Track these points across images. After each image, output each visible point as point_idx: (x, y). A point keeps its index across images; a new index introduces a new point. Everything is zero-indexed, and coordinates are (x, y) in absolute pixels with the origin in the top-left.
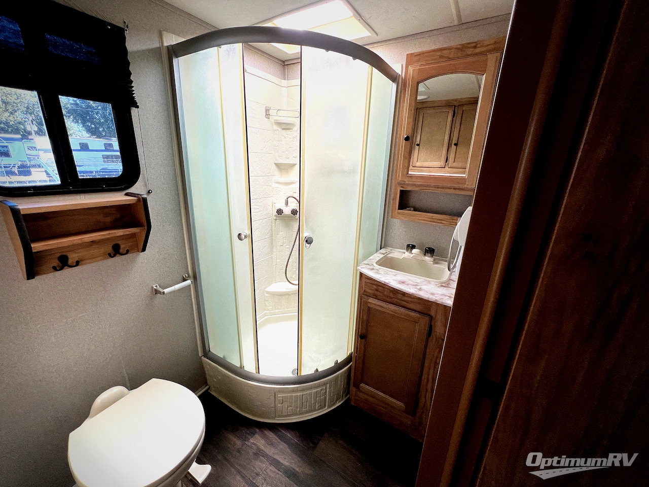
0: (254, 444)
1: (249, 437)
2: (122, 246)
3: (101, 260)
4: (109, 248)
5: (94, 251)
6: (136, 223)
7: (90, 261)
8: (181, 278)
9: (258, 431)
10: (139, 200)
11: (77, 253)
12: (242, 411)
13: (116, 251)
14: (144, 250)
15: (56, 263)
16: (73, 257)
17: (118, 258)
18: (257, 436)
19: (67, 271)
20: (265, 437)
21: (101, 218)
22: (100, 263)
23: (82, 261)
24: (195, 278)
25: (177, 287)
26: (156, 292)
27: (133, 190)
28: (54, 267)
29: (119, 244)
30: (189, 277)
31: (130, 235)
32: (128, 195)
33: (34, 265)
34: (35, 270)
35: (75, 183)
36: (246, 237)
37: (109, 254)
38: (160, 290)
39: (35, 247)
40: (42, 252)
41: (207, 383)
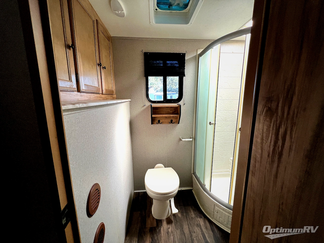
0: (199, 221)
1: (199, 217)
2: (173, 121)
3: (167, 124)
5: (166, 121)
6: (177, 114)
7: (165, 123)
8: (190, 137)
9: (203, 217)
10: (179, 106)
11: (162, 120)
12: (201, 206)
13: (171, 122)
14: (179, 123)
15: (157, 122)
17: (171, 124)
18: (202, 219)
19: (159, 125)
20: (205, 222)
23: (163, 123)
24: (195, 139)
25: (187, 140)
26: (180, 140)
27: (179, 103)
28: (157, 123)
29: (172, 119)
30: (193, 138)
31: (175, 118)
32: (177, 104)
33: (153, 121)
34: (153, 122)
35: (166, 100)
36: (213, 124)
37: (169, 122)
38: (181, 139)
39: (153, 116)
40: (154, 117)
41: (193, 186)
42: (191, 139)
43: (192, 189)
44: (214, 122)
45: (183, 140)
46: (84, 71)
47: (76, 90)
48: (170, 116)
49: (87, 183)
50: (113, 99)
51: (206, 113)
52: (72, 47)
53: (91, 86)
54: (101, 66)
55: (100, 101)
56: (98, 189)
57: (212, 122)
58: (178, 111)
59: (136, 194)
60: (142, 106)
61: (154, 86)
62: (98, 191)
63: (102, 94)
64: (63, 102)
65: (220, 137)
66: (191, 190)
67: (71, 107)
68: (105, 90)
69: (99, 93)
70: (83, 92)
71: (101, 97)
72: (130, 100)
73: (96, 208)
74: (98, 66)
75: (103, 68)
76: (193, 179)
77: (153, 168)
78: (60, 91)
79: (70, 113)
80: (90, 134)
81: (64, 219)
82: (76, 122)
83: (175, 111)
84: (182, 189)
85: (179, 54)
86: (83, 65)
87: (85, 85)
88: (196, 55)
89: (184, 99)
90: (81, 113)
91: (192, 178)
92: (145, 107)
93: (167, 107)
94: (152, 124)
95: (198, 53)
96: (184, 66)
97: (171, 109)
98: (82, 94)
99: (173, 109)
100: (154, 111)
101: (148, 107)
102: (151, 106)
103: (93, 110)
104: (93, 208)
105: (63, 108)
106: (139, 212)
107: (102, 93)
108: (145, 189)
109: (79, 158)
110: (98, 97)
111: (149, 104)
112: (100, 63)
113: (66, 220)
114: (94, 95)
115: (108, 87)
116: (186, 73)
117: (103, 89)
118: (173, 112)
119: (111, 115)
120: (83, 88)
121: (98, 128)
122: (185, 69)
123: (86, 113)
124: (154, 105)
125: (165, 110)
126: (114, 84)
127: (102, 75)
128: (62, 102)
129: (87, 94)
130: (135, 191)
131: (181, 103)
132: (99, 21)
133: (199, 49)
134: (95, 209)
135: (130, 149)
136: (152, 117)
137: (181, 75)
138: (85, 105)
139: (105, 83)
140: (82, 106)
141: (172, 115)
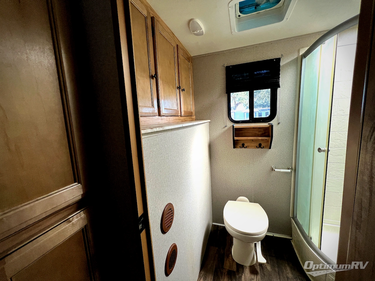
2: (262, 145)
3: (254, 148)
4: (257, 145)
6: (268, 136)
7: (251, 148)
8: (287, 168)
10: (270, 126)
11: (247, 143)
13: (260, 146)
14: (270, 148)
15: (241, 145)
16: (246, 145)
17: (260, 149)
19: (243, 149)
21: (257, 132)
22: (254, 149)
23: (248, 147)
24: (295, 170)
25: (282, 170)
26: (272, 170)
27: (271, 122)
28: (240, 147)
29: (261, 143)
30: (292, 169)
31: (266, 141)
32: (268, 124)
33: (236, 144)
34: (235, 146)
35: (252, 119)
36: (324, 151)
37: (257, 147)
38: (274, 169)
39: (236, 138)
40: (237, 140)
41: (292, 235)
42: (289, 171)
43: (292, 239)
44: (326, 149)
45: (276, 170)
46: (164, 96)
47: (158, 114)
48: (258, 139)
49: (162, 200)
50: (192, 120)
51: (313, 136)
52: (155, 76)
53: (171, 109)
54: (180, 89)
55: (178, 123)
56: (171, 209)
57: (322, 149)
58: (269, 132)
59: (214, 226)
60: (223, 127)
61: (243, 101)
62: (172, 211)
63: (181, 116)
64: (143, 127)
65: (341, 172)
66: (289, 240)
67: (149, 131)
68: (184, 112)
69: (178, 116)
70: (164, 116)
71: (179, 120)
72: (210, 121)
73: (169, 227)
74: (177, 90)
75: (182, 90)
76: (293, 226)
77: (235, 200)
78: (141, 116)
79: (149, 136)
80: (166, 156)
81: (140, 224)
82: (154, 144)
83: (265, 133)
84: (274, 235)
85: (271, 60)
86: (164, 91)
87: (165, 109)
88: (297, 58)
89: (278, 116)
90: (159, 136)
91: (290, 223)
92: (226, 128)
93: (253, 128)
94: (234, 147)
95: (301, 54)
96: (278, 75)
97: (260, 130)
98: (163, 117)
99: (262, 130)
100: (237, 132)
101: (230, 128)
102: (233, 126)
103: (169, 133)
104: (166, 226)
105: (142, 132)
106: (217, 248)
107: (181, 114)
108: (223, 223)
109: (155, 176)
110: (176, 119)
111: (230, 124)
112: (179, 86)
113: (142, 226)
114: (173, 118)
115: (187, 109)
116: (281, 84)
117: (182, 111)
118: (262, 134)
119: (187, 138)
120: (163, 111)
121: (173, 150)
122: (279, 78)
123: (163, 136)
124: (237, 126)
125: (251, 131)
126: (194, 106)
127: (182, 98)
128: (141, 127)
129: (167, 117)
130: (214, 224)
131: (274, 122)
132: (180, 45)
133: (303, 47)
134: (167, 227)
135: (208, 174)
136: (234, 140)
137: (274, 87)
138: (161, 129)
139: (184, 105)
140: (159, 130)
141: (260, 138)
